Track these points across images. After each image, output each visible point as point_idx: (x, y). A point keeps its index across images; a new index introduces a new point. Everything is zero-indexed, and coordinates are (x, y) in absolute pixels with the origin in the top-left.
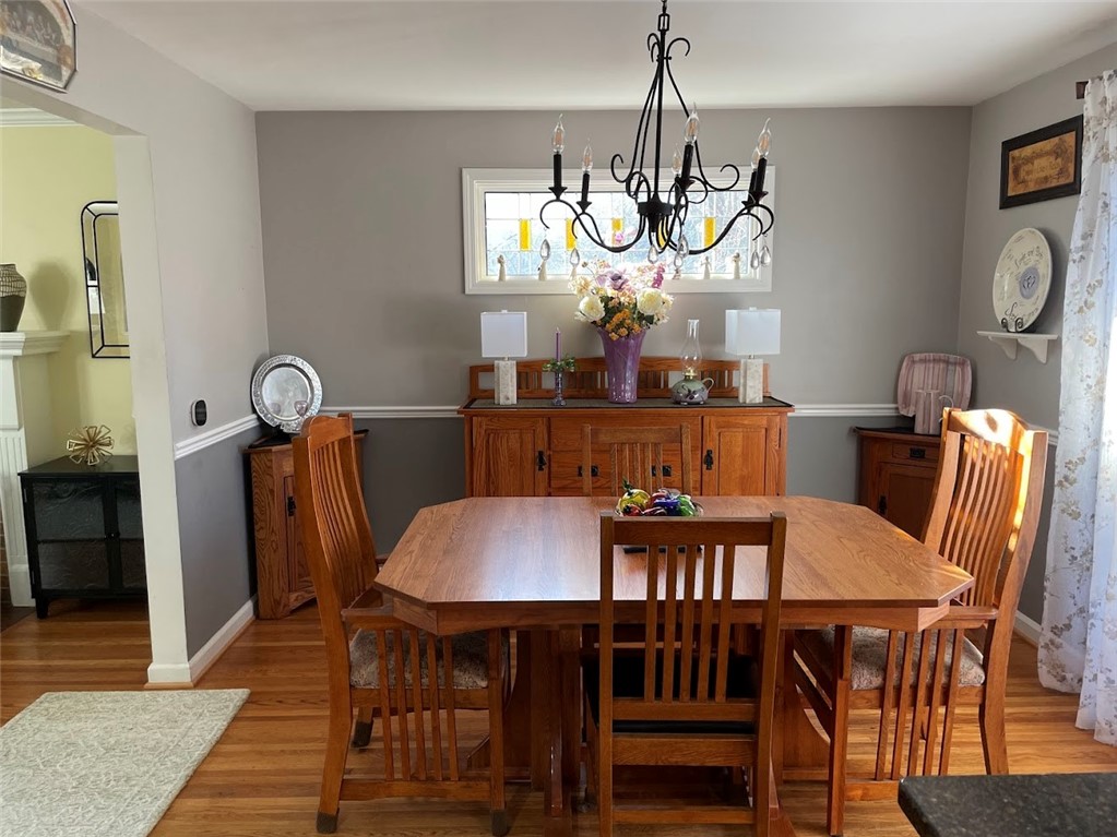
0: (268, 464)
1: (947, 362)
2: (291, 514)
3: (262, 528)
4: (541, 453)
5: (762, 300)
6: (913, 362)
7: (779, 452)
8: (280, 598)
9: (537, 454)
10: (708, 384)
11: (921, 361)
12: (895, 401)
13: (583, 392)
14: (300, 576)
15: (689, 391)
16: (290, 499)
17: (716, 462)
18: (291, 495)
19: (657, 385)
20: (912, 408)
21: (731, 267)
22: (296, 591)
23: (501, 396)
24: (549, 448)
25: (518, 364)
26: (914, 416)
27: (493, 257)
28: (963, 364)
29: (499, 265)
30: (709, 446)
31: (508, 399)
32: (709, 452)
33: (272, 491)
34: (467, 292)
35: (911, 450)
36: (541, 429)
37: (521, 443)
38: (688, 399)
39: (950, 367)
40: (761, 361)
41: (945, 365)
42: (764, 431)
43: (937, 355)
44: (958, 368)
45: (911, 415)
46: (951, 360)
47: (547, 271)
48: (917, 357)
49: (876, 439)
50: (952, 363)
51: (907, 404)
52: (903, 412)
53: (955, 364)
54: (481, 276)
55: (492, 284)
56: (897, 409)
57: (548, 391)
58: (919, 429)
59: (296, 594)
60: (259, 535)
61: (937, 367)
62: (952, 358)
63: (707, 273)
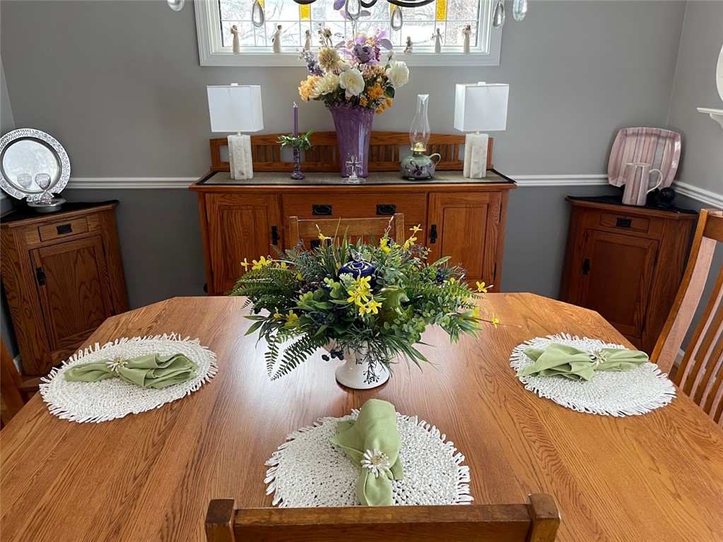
0: (10, 239)
1: (659, 136)
2: (42, 283)
3: (13, 297)
4: (274, 229)
5: (491, 74)
6: (626, 135)
7: (499, 227)
8: (42, 357)
9: (271, 229)
10: (435, 159)
11: (633, 134)
12: (606, 171)
13: (319, 165)
14: (61, 336)
15: (417, 167)
16: (39, 270)
17: (439, 235)
18: (39, 265)
19: (388, 159)
20: (620, 178)
21: (461, 40)
22: (57, 349)
23: (236, 172)
24: (283, 224)
25: (252, 138)
26: (623, 187)
27: (227, 26)
28: (673, 139)
29: (233, 35)
30: (434, 221)
31: (243, 174)
32: (434, 227)
33: (17, 264)
34: (201, 65)
35: (618, 219)
36: (274, 207)
37: (255, 218)
38: (415, 175)
39: (661, 141)
40: (487, 136)
41: (656, 139)
42: (486, 206)
43: (650, 130)
44: (667, 141)
45: (619, 185)
46: (662, 135)
47: (282, 43)
48: (630, 130)
49: (586, 209)
50: (663, 137)
51: (615, 175)
52: (611, 182)
53: (665, 138)
54: (215, 47)
55: (227, 56)
56: (607, 179)
57: (287, 164)
58: (627, 199)
59: (59, 352)
60: (12, 303)
61: (648, 139)
62: (664, 132)
63: (438, 46)
